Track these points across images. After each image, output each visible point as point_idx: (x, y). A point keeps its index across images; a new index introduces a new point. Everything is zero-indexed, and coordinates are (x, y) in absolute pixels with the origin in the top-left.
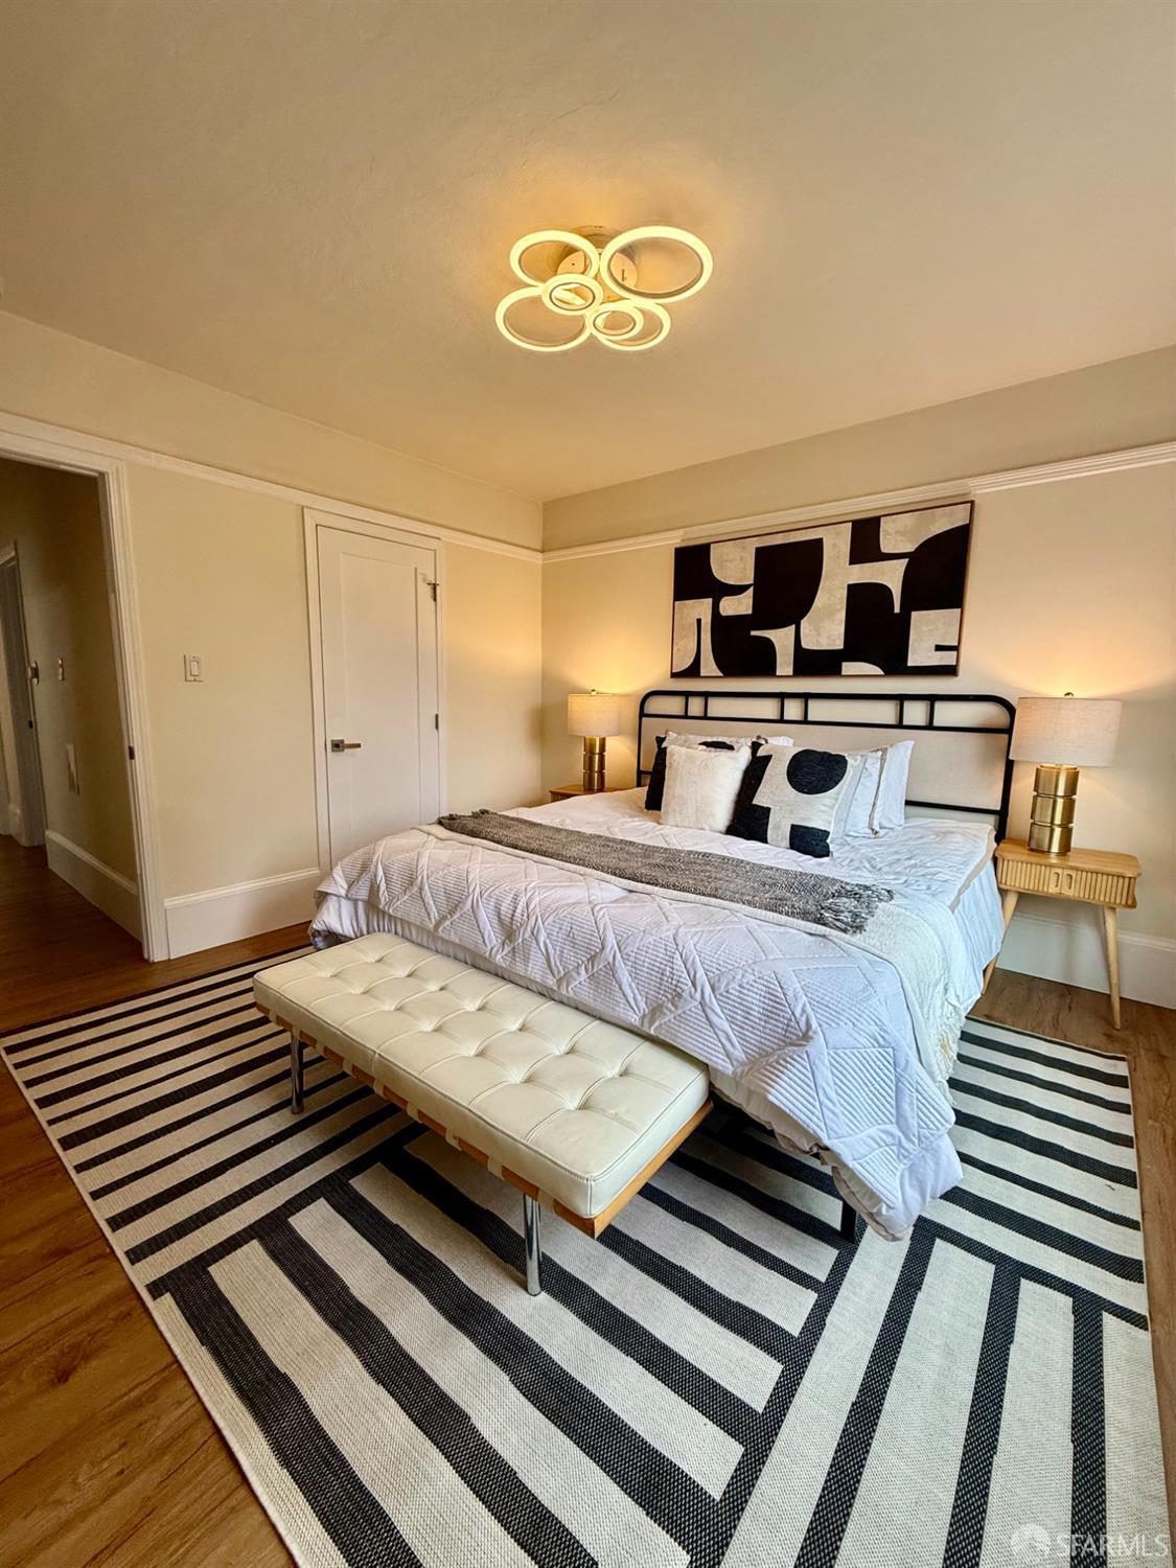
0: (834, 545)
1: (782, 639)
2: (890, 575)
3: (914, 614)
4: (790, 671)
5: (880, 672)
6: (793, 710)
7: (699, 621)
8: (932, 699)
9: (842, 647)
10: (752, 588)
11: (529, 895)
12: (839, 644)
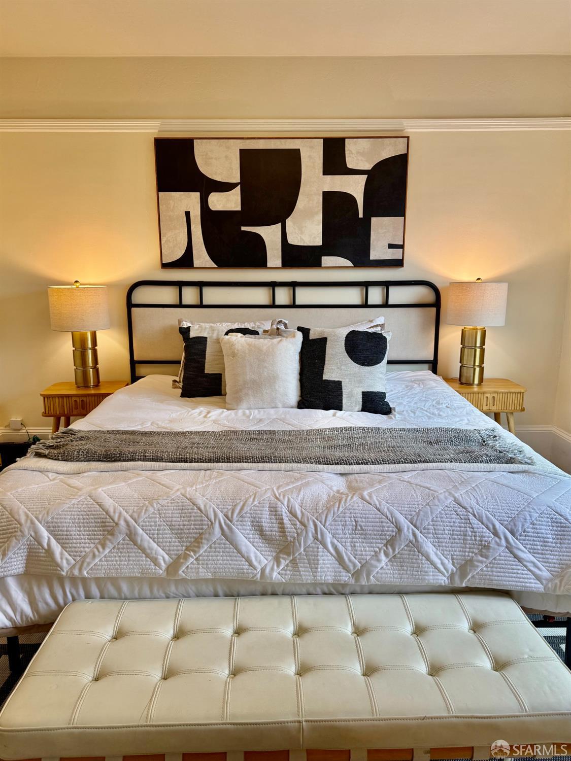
0: (310, 157)
1: (270, 234)
2: (355, 187)
3: (374, 220)
4: (278, 262)
5: (350, 264)
6: (283, 296)
7: (188, 214)
8: (387, 284)
9: (321, 244)
10: (239, 187)
11: (286, 503)
12: (318, 242)
